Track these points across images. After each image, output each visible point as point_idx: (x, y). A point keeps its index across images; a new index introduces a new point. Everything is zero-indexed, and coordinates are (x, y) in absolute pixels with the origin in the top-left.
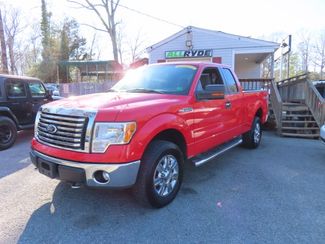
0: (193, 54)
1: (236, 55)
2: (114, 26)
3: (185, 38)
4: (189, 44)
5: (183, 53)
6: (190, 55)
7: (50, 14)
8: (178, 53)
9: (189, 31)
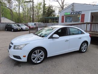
0: (74, 13)
1: (91, 13)
2: (63, 6)
3: (71, 7)
4: (72, 9)
5: (70, 13)
6: (73, 14)
7: (46, 4)
8: (68, 13)
9: (73, 5)
